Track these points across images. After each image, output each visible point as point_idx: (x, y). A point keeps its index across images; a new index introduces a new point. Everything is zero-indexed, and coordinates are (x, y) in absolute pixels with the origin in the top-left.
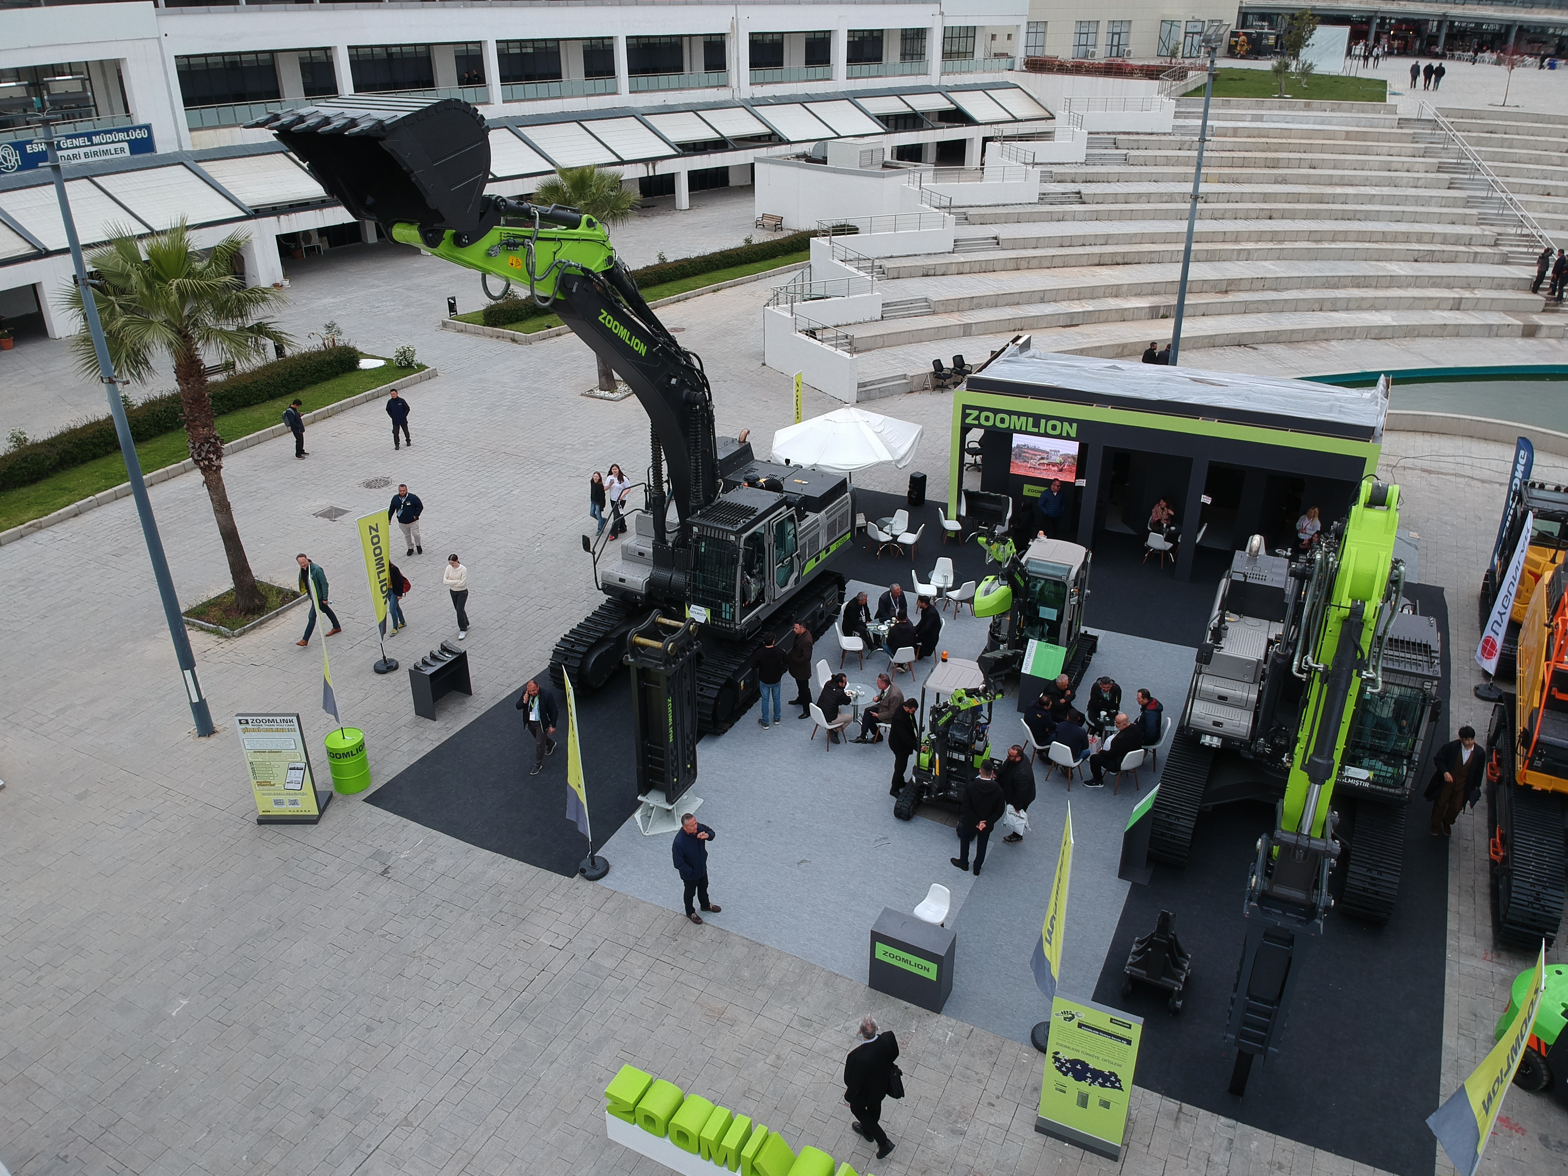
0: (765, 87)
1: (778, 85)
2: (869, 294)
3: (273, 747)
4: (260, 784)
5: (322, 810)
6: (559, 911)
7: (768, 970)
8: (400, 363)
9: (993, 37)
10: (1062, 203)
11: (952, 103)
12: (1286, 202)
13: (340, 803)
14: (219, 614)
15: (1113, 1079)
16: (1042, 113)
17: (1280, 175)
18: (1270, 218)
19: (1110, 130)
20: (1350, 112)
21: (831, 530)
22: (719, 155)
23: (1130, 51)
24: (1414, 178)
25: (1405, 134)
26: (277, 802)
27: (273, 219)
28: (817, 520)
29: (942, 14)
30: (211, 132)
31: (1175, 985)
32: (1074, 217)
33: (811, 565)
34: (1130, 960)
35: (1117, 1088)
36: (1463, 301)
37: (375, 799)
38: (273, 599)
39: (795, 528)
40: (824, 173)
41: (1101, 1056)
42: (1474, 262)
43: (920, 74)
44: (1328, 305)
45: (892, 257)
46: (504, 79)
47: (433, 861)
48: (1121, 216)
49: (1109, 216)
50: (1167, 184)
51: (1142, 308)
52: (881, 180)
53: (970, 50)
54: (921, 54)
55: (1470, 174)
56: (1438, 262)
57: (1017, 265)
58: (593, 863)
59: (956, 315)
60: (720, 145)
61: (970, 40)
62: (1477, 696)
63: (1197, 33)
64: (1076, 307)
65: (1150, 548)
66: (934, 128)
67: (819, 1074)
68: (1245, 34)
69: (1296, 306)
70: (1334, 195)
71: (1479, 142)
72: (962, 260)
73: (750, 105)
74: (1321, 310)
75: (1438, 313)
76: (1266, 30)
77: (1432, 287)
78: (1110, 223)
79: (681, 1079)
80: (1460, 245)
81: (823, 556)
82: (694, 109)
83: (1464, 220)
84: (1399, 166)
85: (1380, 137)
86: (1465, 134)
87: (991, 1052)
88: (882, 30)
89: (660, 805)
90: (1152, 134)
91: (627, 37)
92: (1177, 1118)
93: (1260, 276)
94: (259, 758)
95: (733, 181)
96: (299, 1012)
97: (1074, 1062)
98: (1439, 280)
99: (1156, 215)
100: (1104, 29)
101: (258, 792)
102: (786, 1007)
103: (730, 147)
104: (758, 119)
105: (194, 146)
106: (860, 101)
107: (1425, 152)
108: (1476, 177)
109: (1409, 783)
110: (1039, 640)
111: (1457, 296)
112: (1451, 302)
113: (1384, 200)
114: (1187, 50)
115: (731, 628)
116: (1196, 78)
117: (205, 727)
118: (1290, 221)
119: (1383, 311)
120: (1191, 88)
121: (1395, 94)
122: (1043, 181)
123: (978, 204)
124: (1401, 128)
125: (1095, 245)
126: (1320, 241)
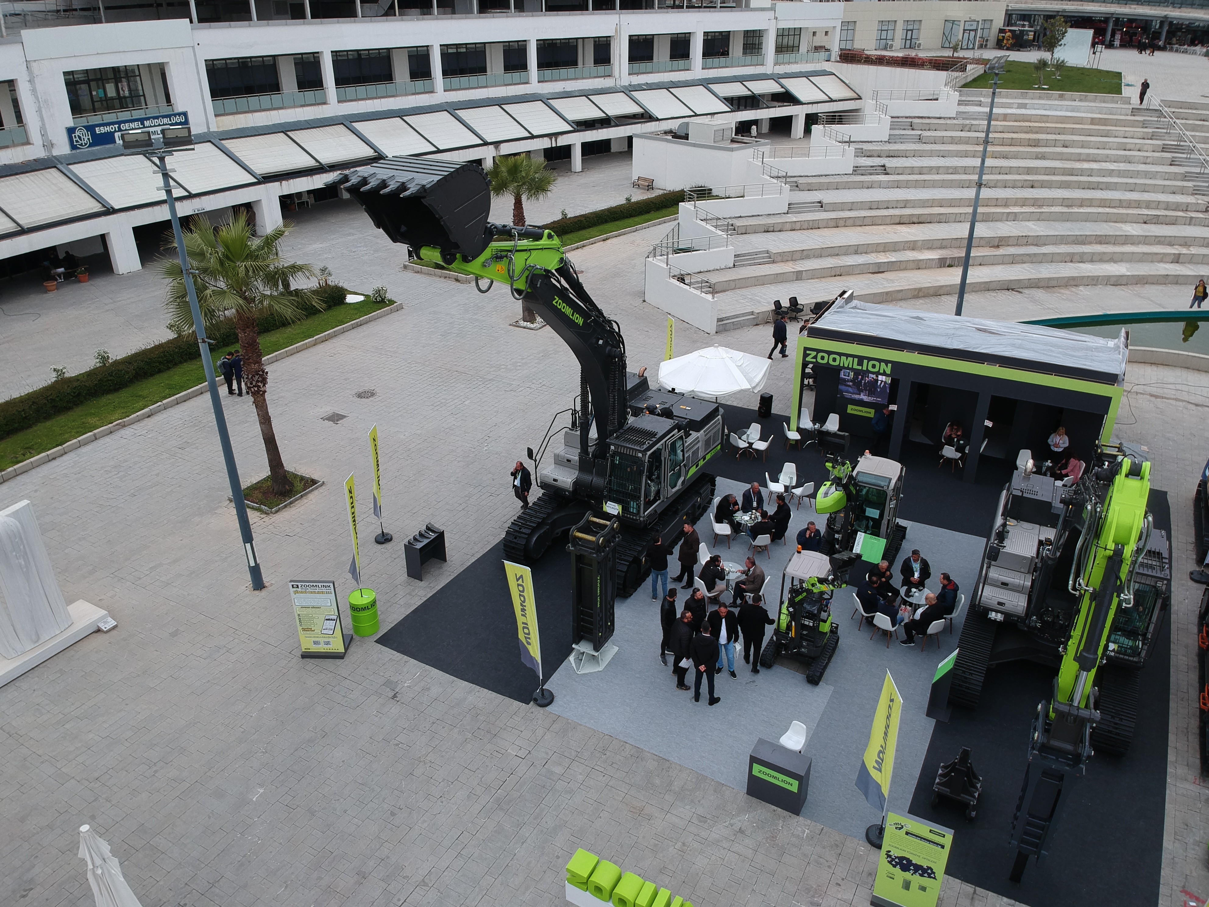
0: (640, 76)
1: (650, 75)
2: (724, 248)
3: (315, 604)
4: (304, 630)
5: (346, 649)
6: (520, 729)
7: (673, 779)
8: (376, 299)
9: (814, 34)
10: (871, 174)
11: (782, 87)
12: (1045, 174)
13: (358, 643)
14: (260, 496)
15: (929, 871)
16: (852, 95)
17: (1040, 153)
18: (1032, 187)
19: (907, 115)
20: (1095, 101)
21: (707, 443)
22: (605, 130)
23: (920, 44)
24: (1144, 157)
25: (1137, 121)
26: (315, 643)
27: (277, 184)
28: (698, 437)
29: (776, 18)
30: (231, 117)
31: (971, 801)
32: (880, 185)
33: (693, 470)
34: (937, 780)
35: (932, 877)
36: (1182, 256)
37: (383, 641)
38: (299, 485)
39: (683, 444)
40: (686, 147)
41: (922, 856)
42: (1189, 225)
43: (757, 65)
44: (1077, 258)
45: (740, 217)
46: (445, 73)
47: (428, 689)
48: (916, 185)
49: (907, 185)
50: (952, 159)
51: (933, 259)
52: (730, 153)
53: (796, 44)
54: (758, 49)
55: (1188, 153)
56: (1162, 224)
57: (836, 224)
58: (543, 694)
59: (790, 264)
60: (605, 122)
61: (797, 37)
62: (1192, 579)
63: (972, 30)
64: (883, 258)
65: (944, 456)
66: (768, 107)
67: (713, 857)
68: (1010, 31)
69: (1052, 259)
70: (1082, 170)
71: (1194, 128)
72: (794, 219)
73: (628, 91)
74: (1071, 261)
75: (1162, 265)
76: (1027, 28)
77: (1157, 244)
78: (908, 190)
79: (615, 858)
80: (1179, 211)
81: (701, 463)
82: (586, 94)
83: (1182, 191)
84: (1132, 147)
85: (1117, 123)
86: (1183, 121)
87: (837, 846)
88: (730, 32)
89: (589, 652)
90: (940, 118)
91: (537, 40)
92: (972, 898)
93: (1024, 235)
94: (304, 612)
95: (614, 148)
96: (342, 800)
97: (902, 858)
98: (1163, 239)
99: (944, 184)
100: (900, 26)
101: (302, 635)
102: (688, 807)
103: (613, 123)
104: (634, 101)
105: (218, 127)
106: (712, 86)
107: (1153, 136)
108: (1192, 156)
109: (1143, 654)
110: (865, 532)
111: (1177, 252)
112: (1172, 257)
113: (1120, 173)
114: (965, 43)
115: (636, 520)
116: (973, 71)
117: (258, 584)
118: (1047, 189)
119: (1120, 263)
120: (970, 79)
121: (1128, 85)
122: (856, 156)
123: (806, 174)
124: (1134, 115)
125: (896, 208)
126: (1071, 206)
